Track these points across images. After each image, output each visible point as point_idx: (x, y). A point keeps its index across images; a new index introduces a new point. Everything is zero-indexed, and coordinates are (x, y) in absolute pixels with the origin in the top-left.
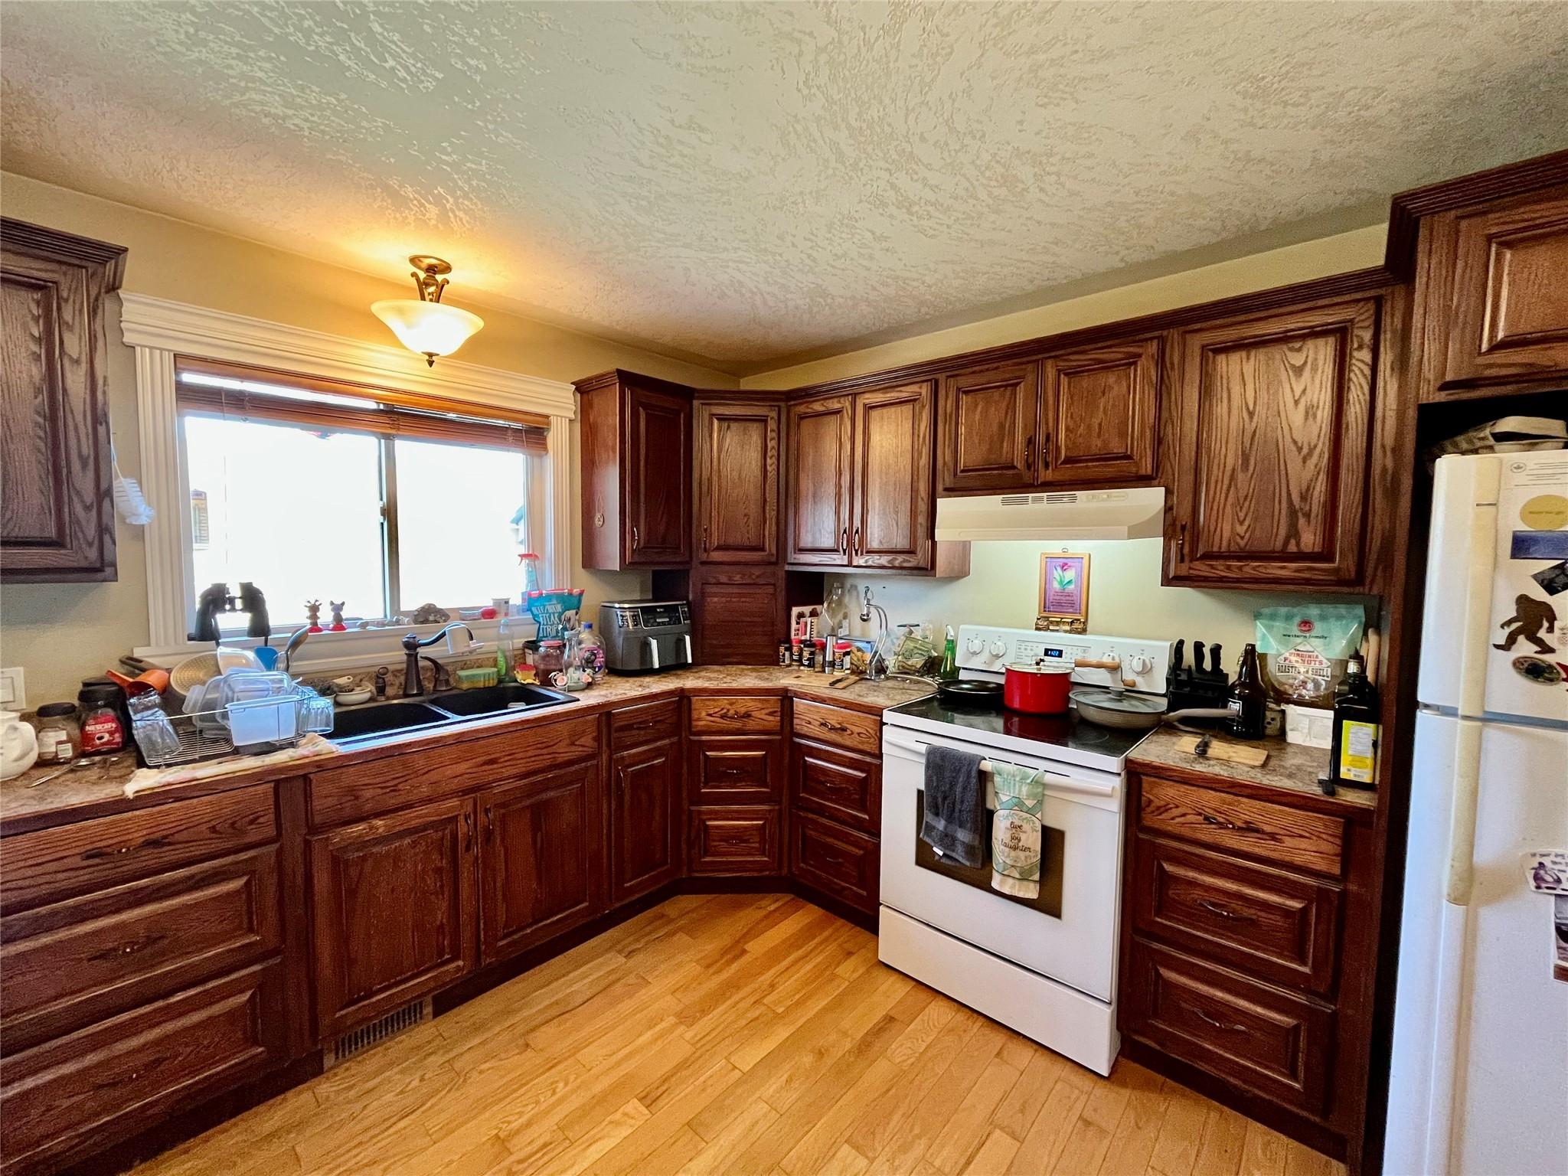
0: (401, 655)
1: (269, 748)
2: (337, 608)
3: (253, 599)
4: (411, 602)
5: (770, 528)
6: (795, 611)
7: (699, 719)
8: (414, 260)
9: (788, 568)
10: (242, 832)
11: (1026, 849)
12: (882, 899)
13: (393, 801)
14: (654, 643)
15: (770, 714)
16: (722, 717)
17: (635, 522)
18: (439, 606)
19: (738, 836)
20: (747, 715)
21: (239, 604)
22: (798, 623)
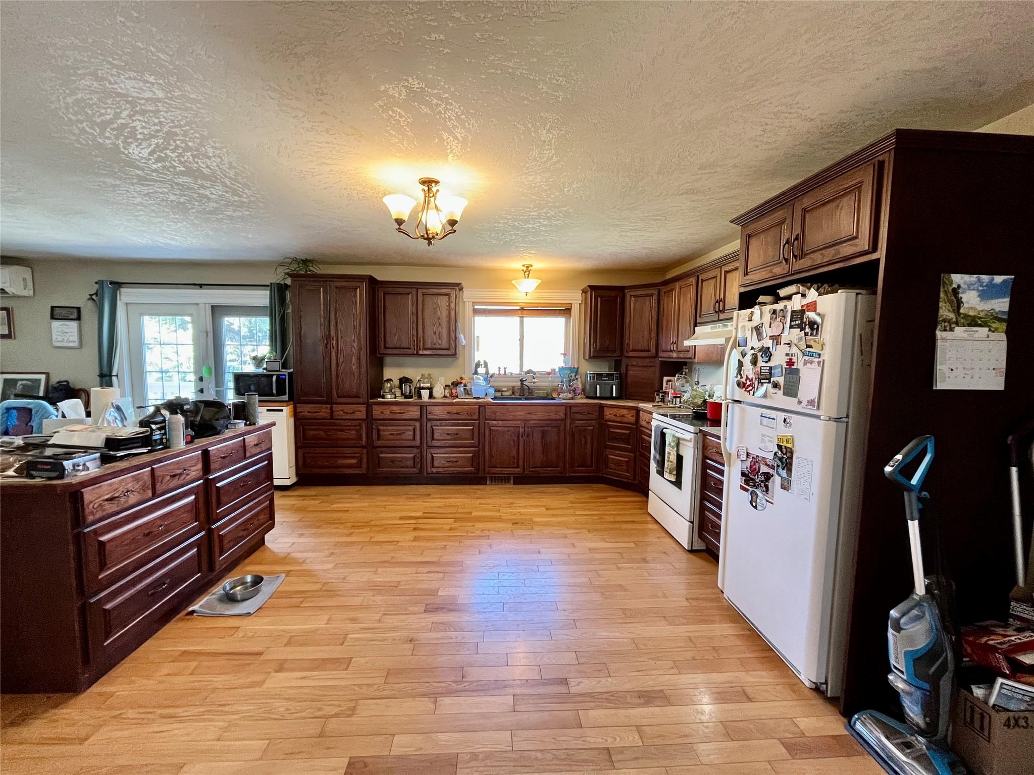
0: (519, 384)
1: (478, 398)
2: (505, 369)
3: (486, 365)
4: (525, 369)
5: (653, 342)
6: (665, 379)
7: (607, 415)
8: (523, 266)
9: (660, 359)
10: (471, 416)
11: (671, 462)
12: (650, 488)
13: (503, 418)
14: (598, 387)
15: (632, 416)
16: (614, 415)
17: (595, 342)
18: (534, 370)
19: (618, 463)
20: (623, 416)
21: (483, 366)
22: (667, 384)
